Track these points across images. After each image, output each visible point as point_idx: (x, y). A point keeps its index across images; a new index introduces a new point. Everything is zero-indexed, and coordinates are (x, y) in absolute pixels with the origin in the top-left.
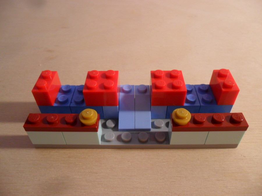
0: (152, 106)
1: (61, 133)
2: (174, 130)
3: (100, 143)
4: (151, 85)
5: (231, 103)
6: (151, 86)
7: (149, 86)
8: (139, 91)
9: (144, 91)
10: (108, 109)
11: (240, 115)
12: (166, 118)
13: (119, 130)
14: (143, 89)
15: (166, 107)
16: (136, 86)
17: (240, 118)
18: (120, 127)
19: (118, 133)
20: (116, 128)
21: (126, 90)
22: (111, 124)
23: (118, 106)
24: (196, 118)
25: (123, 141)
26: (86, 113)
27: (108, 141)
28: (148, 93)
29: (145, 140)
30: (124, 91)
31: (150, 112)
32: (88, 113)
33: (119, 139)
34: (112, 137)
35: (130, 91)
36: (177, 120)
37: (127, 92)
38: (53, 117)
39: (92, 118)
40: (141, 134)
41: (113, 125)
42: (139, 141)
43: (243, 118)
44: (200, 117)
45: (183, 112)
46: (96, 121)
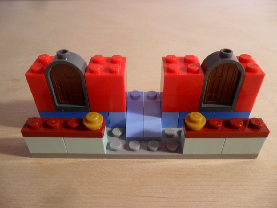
0: (162, 113)
1: (62, 138)
2: (187, 136)
3: (105, 151)
4: (162, 91)
5: (249, 109)
6: (161, 93)
7: (159, 92)
8: (148, 97)
9: (153, 97)
10: (115, 117)
11: (259, 121)
13: (126, 139)
14: (153, 95)
15: (178, 113)
16: (145, 93)
17: (260, 123)
18: (128, 134)
19: (125, 142)
20: (123, 136)
21: (134, 95)
22: (117, 132)
23: (126, 113)
24: (211, 123)
25: (130, 150)
26: (91, 116)
27: (114, 150)
28: (158, 100)
29: (155, 149)
30: (132, 97)
31: (160, 119)
32: (92, 116)
33: (126, 147)
34: (119, 146)
35: (139, 97)
36: (190, 124)
37: (135, 97)
38: (54, 121)
39: (97, 122)
40: (150, 142)
41: (120, 134)
42: (149, 150)
43: (263, 124)
44: (216, 122)
45: (196, 116)
46: (101, 126)
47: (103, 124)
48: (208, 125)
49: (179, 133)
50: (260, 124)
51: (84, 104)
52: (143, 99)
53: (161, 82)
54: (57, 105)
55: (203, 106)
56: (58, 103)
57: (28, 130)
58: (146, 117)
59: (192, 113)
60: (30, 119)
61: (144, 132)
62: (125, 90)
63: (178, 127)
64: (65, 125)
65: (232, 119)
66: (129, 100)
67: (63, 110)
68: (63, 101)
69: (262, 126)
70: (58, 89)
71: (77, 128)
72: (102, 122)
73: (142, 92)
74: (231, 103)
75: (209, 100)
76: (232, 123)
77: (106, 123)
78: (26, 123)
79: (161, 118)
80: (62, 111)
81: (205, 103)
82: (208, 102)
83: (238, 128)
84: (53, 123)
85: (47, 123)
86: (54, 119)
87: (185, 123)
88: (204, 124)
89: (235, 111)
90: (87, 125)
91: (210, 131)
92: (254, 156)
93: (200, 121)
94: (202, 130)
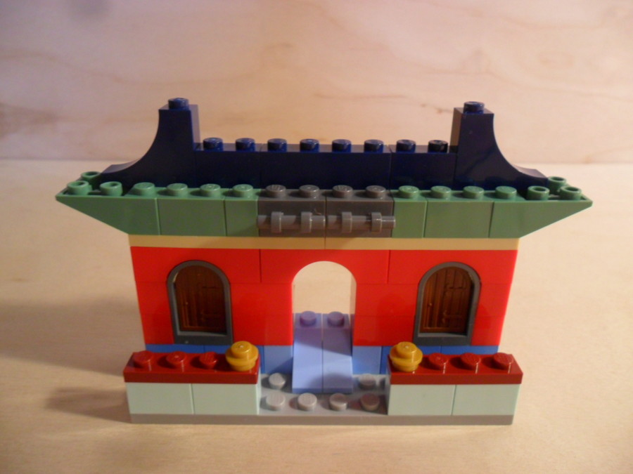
0: (355, 348)
1: (189, 385)
2: (394, 382)
3: (259, 411)
4: (353, 312)
5: (495, 341)
6: (352, 316)
7: (347, 315)
8: (330, 323)
9: (338, 322)
10: (275, 354)
11: (508, 358)
12: (381, 372)
13: (293, 391)
14: (336, 320)
15: (380, 348)
16: (324, 315)
18: (298, 383)
19: (291, 396)
20: (288, 387)
21: (307, 318)
22: (278, 381)
23: (292, 346)
24: (431, 360)
25: (300, 408)
26: (239, 347)
27: (273, 409)
28: (347, 326)
29: (344, 405)
30: (303, 322)
31: (349, 359)
32: (242, 347)
33: (294, 404)
34: (281, 401)
35: (314, 322)
36: (397, 361)
37: (308, 323)
38: (177, 357)
39: (248, 357)
40: (333, 396)
41: (282, 383)
42: (331, 408)
43: (513, 361)
44: (439, 358)
45: (407, 347)
46: (254, 364)
47: (257, 361)
48: (427, 364)
49: (383, 382)
50: (507, 361)
51: (223, 330)
52: (322, 324)
53: (351, 298)
54: (179, 333)
55: (420, 335)
56: (182, 329)
57: (133, 370)
58: (328, 355)
59: (400, 344)
60: (134, 355)
61: (323, 380)
63: (380, 373)
64: (196, 363)
65: (464, 354)
66: (298, 327)
67: (187, 342)
68: (189, 326)
69: (512, 365)
70: (184, 305)
71: (217, 367)
72: (256, 357)
73: (319, 315)
74: (464, 332)
75: (429, 326)
76: (464, 359)
77: (260, 362)
78: (132, 357)
79: (352, 355)
80: (185, 344)
81: (423, 331)
82: (428, 328)
83: (473, 369)
84: (177, 359)
85: (168, 359)
86: (178, 353)
87: (390, 361)
88: (420, 360)
89: (472, 344)
90: (231, 361)
91: (430, 372)
92: (506, 420)
93: (412, 356)
94: (416, 371)
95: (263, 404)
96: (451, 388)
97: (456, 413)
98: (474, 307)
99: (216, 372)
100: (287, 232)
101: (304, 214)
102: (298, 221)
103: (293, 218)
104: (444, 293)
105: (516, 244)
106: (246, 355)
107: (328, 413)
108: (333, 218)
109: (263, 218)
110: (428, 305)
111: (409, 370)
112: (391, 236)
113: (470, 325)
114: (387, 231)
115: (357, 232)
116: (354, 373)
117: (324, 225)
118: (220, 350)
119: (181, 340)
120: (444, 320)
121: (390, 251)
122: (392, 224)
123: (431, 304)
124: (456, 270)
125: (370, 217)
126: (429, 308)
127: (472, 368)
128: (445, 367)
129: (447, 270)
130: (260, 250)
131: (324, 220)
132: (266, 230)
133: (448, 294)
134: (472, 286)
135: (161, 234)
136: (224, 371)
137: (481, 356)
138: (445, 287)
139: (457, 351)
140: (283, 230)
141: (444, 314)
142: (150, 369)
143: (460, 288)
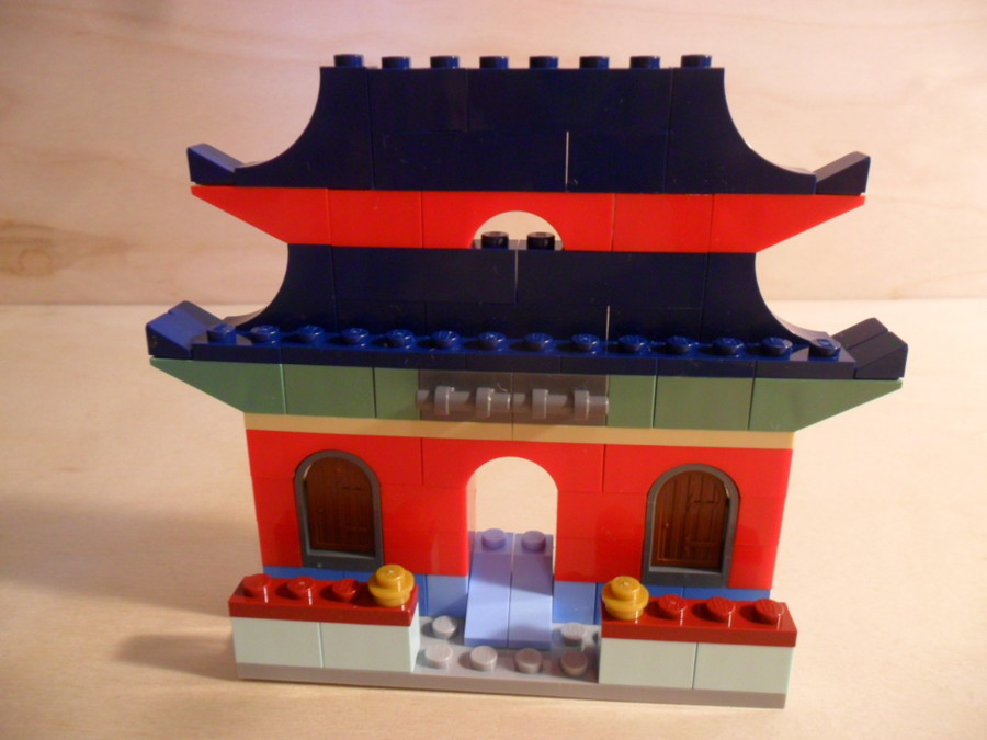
0: (556, 583)
1: (317, 624)
2: (607, 633)
3: (413, 667)
6: (557, 539)
7: (550, 536)
8: (525, 546)
9: (536, 546)
10: (441, 587)
11: (776, 606)
12: (596, 621)
13: (465, 642)
14: (534, 542)
15: (594, 586)
16: (518, 535)
17: (776, 609)
18: (471, 632)
19: (461, 650)
20: (458, 636)
21: (492, 539)
22: (445, 626)
23: (467, 577)
24: (662, 605)
25: (473, 666)
26: (387, 572)
27: (434, 665)
28: (549, 553)
29: (533, 667)
30: (485, 544)
31: (551, 598)
32: (391, 572)
33: (466, 661)
34: (447, 655)
35: (501, 545)
36: (612, 604)
37: (492, 545)
38: (302, 583)
39: (399, 586)
40: (522, 651)
41: (452, 630)
42: (518, 669)
43: (783, 612)
44: (674, 603)
45: (626, 584)
46: (408, 596)
47: (412, 593)
48: (653, 609)
50: (774, 612)
51: (371, 551)
52: (513, 547)
54: (309, 552)
55: (652, 569)
56: (314, 546)
57: (242, 599)
58: (516, 593)
59: (617, 578)
60: (247, 579)
61: (509, 628)
62: (469, 528)
63: (594, 623)
65: (712, 599)
66: (478, 550)
67: (320, 565)
68: (323, 543)
69: (782, 617)
71: (355, 600)
72: (411, 587)
73: (511, 534)
74: (718, 567)
75: (666, 556)
76: (711, 607)
77: (419, 595)
78: (242, 583)
79: (553, 594)
80: (316, 567)
81: (653, 565)
82: (664, 560)
83: (724, 620)
84: (302, 587)
85: (289, 586)
86: (303, 579)
87: (603, 605)
88: (644, 603)
89: (730, 585)
90: (376, 591)
91: (659, 623)
92: (776, 701)
93: (634, 598)
94: (640, 619)
95: (421, 658)
96: (692, 646)
97: (700, 686)
98: (730, 532)
99: (355, 607)
100: (457, 415)
101: (480, 391)
102: (472, 400)
103: (465, 396)
104: (687, 509)
105: (790, 441)
106: (397, 584)
107: (512, 676)
108: (520, 398)
109: (424, 394)
110: (663, 526)
111: (630, 617)
112: (606, 425)
113: (726, 557)
114: (598, 418)
115: (554, 419)
116: (554, 621)
117: (508, 406)
118: (362, 578)
119: (313, 562)
120: (686, 548)
121: (605, 446)
122: (604, 407)
123: (667, 525)
124: (703, 475)
125: (571, 398)
126: (665, 531)
127: (722, 620)
128: (682, 616)
129: (689, 475)
130: (421, 439)
131: (509, 400)
132: (429, 411)
133: (694, 511)
134: (727, 502)
135: (287, 413)
136: (365, 607)
137: (738, 603)
138: (688, 498)
139: (702, 595)
140: (450, 412)
141: (688, 539)
142: (266, 600)
143: (709, 502)
